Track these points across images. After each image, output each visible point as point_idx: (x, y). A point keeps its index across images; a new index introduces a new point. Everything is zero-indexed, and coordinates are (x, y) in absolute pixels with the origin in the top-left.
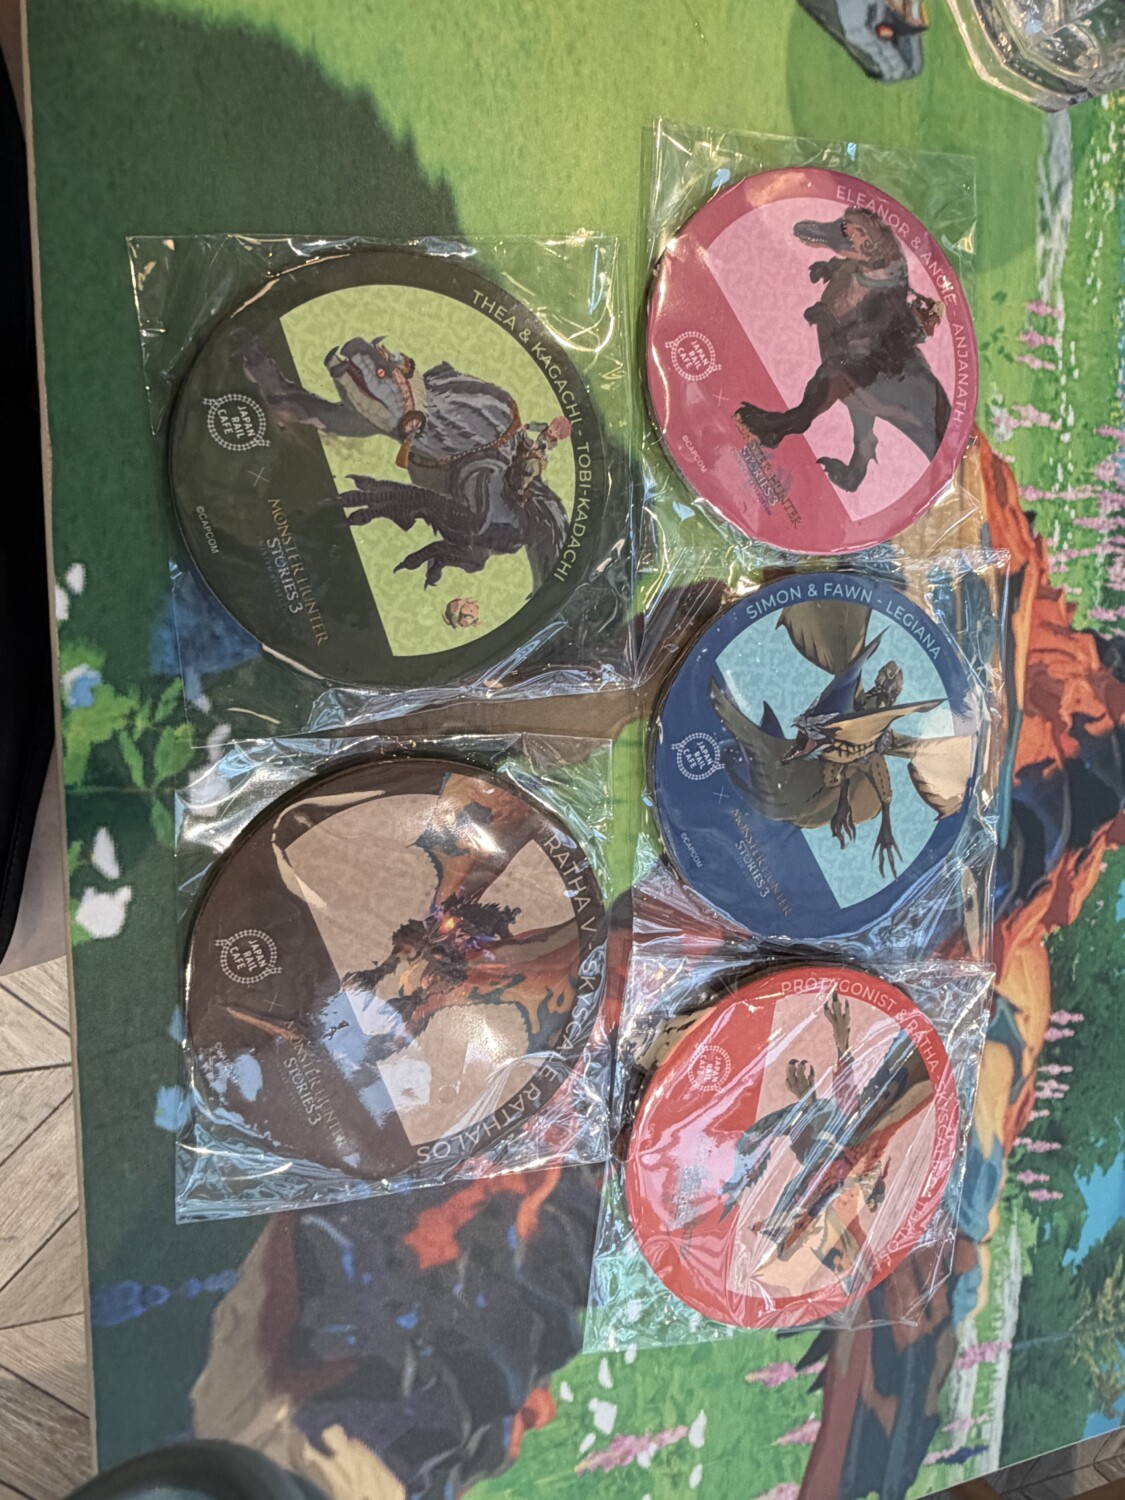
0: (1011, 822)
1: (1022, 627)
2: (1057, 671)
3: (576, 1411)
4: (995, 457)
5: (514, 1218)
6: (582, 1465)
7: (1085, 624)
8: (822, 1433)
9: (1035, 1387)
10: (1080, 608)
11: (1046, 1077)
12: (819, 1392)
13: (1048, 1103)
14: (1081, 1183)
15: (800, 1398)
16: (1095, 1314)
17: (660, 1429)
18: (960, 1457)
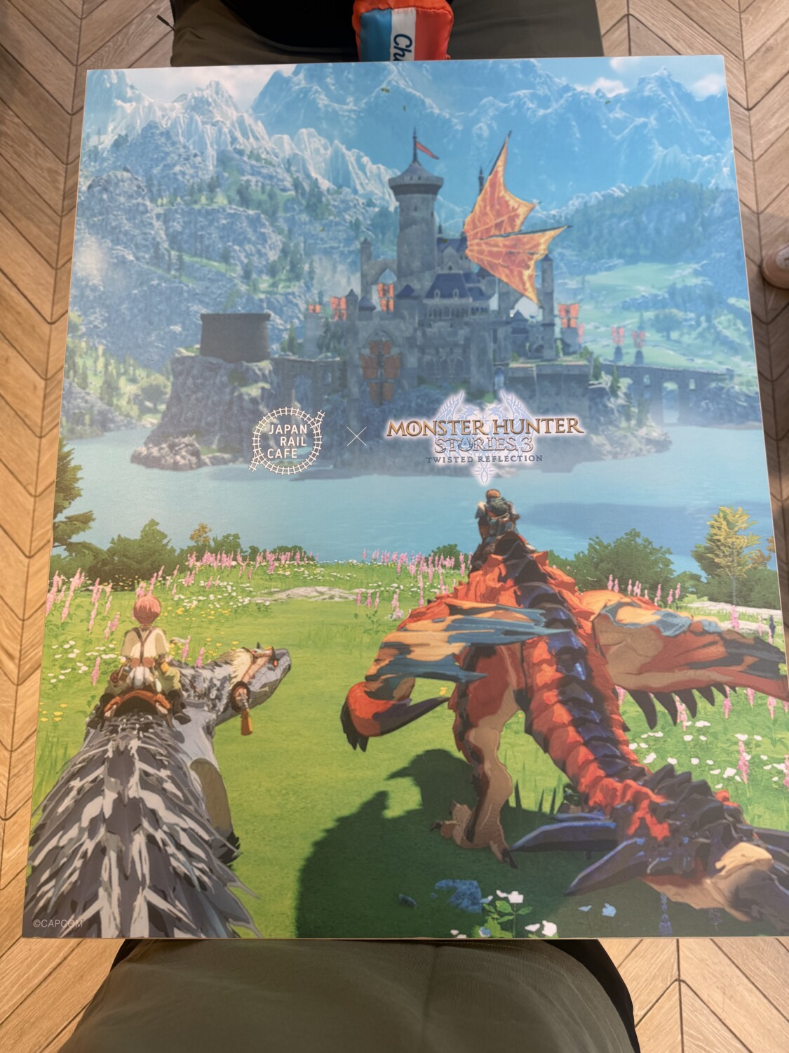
0: (536, 608)
1: (467, 604)
2: (482, 589)
3: (726, 783)
4: (410, 617)
5: (658, 804)
6: (746, 781)
7: (466, 577)
8: (751, 687)
9: (752, 594)
10: (461, 579)
11: (633, 591)
12: (737, 689)
13: (642, 590)
14: (675, 574)
15: (738, 696)
16: (728, 566)
17: (738, 752)
18: (773, 627)
